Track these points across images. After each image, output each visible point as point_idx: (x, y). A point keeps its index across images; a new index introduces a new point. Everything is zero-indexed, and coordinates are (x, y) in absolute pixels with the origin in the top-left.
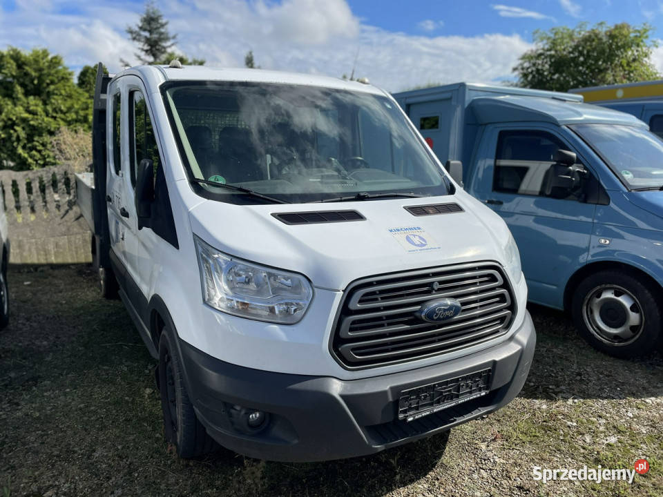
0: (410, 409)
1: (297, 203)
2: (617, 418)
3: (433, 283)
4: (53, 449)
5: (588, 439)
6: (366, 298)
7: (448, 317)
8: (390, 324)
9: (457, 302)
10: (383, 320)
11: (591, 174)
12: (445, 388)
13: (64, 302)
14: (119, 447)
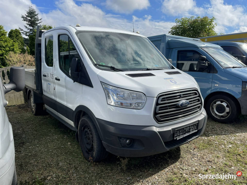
0: (177, 136)
1: (129, 71)
2: (230, 140)
3: (181, 95)
4: (43, 164)
5: (223, 146)
6: (163, 100)
7: (186, 106)
8: (170, 108)
9: (188, 101)
10: (167, 107)
11: (211, 63)
12: (186, 129)
13: (19, 117)
14: (68, 161)
